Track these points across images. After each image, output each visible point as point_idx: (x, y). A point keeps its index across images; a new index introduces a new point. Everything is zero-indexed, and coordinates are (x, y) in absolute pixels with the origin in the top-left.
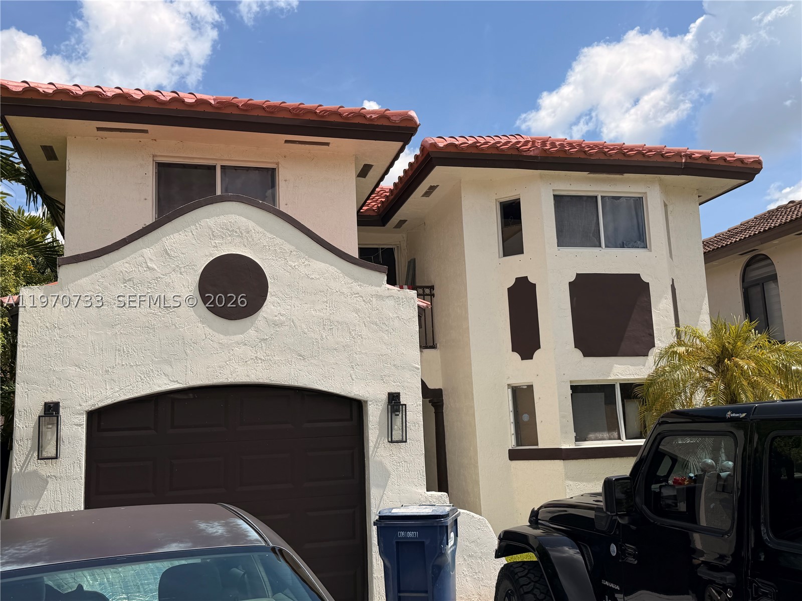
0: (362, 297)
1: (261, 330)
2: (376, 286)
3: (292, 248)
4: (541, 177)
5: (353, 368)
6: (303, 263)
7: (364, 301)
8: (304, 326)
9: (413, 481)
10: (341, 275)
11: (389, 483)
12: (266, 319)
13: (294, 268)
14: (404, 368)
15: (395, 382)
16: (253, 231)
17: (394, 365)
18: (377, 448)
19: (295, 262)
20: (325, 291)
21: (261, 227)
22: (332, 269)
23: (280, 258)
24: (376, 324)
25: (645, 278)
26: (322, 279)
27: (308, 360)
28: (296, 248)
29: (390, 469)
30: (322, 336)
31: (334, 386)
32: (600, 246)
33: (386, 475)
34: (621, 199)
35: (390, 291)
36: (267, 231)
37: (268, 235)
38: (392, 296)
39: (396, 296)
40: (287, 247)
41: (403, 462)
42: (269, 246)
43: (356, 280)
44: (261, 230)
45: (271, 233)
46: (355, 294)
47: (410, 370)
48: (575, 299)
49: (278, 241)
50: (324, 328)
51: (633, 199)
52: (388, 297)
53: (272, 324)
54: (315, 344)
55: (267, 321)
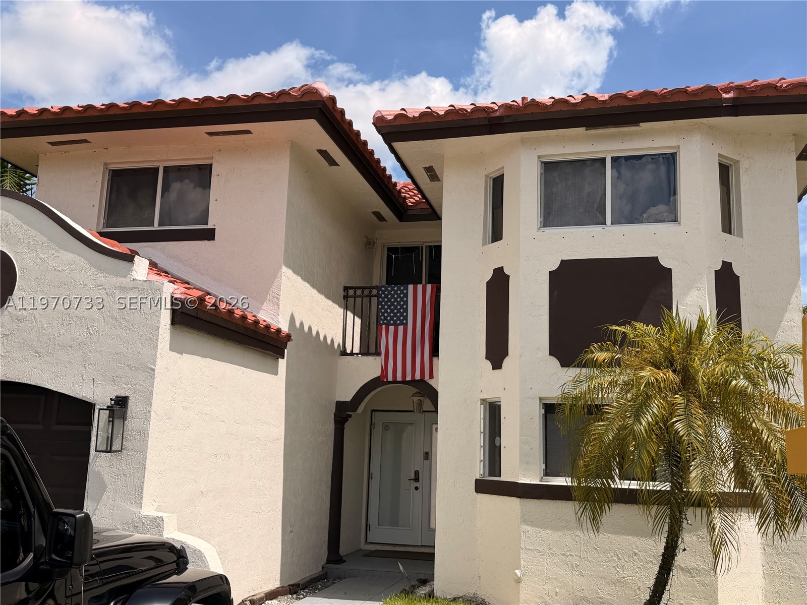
0: (106, 290)
1: (5, 325)
2: (122, 277)
3: (44, 239)
4: (523, 141)
5: (86, 368)
6: (53, 255)
7: (107, 293)
8: (44, 321)
9: (130, 498)
10: (88, 266)
11: (104, 497)
12: (11, 314)
13: (43, 260)
14: (137, 369)
15: (126, 385)
16: (12, 224)
17: (128, 366)
18: (97, 457)
19: (45, 254)
20: (69, 284)
21: (19, 219)
22: (79, 260)
23: (32, 250)
24: (116, 320)
25: (665, 262)
26: (68, 271)
27: (44, 358)
28: (48, 240)
29: (106, 481)
30: (59, 333)
31: (64, 386)
32: (605, 224)
33: (103, 487)
34: (644, 158)
35: (135, 282)
36: (24, 224)
37: (26, 227)
38: (136, 288)
39: (141, 287)
40: (41, 238)
41: (122, 476)
42: (24, 239)
43: (102, 270)
44: (18, 222)
45: (28, 225)
46: (98, 286)
47: (144, 371)
48: (556, 293)
49: (33, 232)
50: (62, 324)
51: (664, 156)
52: (132, 289)
53: (16, 319)
54: (51, 340)
55: (11, 317)
